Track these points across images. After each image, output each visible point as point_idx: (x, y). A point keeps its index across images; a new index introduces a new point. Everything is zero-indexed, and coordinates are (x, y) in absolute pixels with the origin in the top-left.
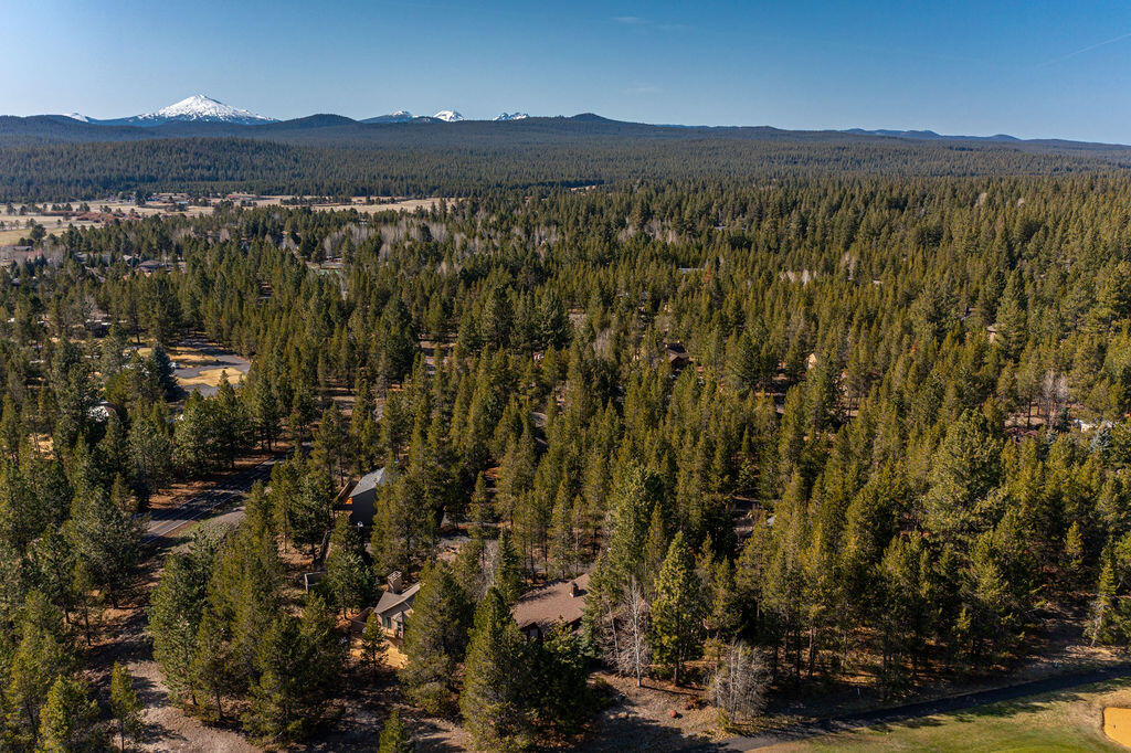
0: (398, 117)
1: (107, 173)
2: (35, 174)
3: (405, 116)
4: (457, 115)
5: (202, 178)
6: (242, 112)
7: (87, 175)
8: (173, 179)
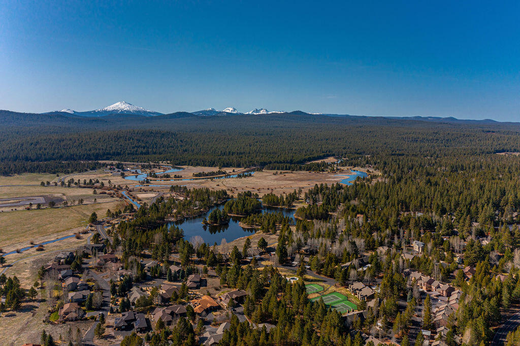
0: (210, 111)
1: (98, 151)
2: (63, 151)
3: (213, 111)
4: (235, 110)
5: (142, 153)
6: (141, 108)
7: (88, 152)
8: (129, 154)
